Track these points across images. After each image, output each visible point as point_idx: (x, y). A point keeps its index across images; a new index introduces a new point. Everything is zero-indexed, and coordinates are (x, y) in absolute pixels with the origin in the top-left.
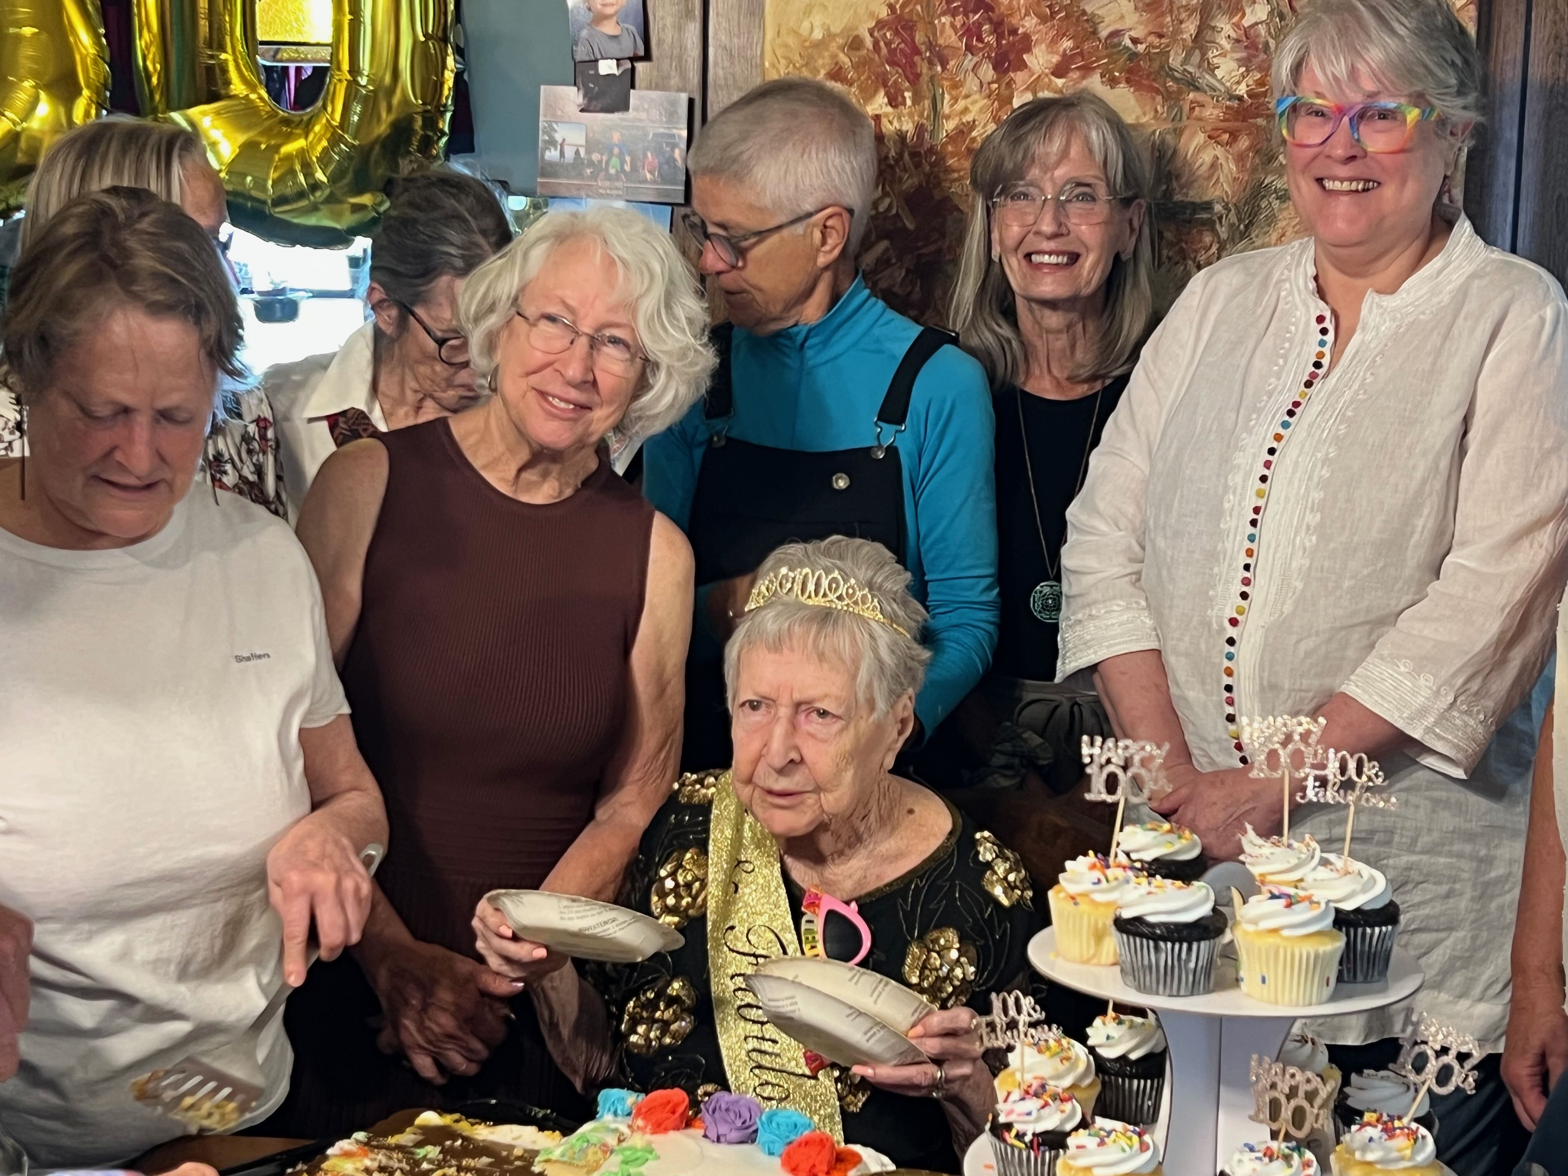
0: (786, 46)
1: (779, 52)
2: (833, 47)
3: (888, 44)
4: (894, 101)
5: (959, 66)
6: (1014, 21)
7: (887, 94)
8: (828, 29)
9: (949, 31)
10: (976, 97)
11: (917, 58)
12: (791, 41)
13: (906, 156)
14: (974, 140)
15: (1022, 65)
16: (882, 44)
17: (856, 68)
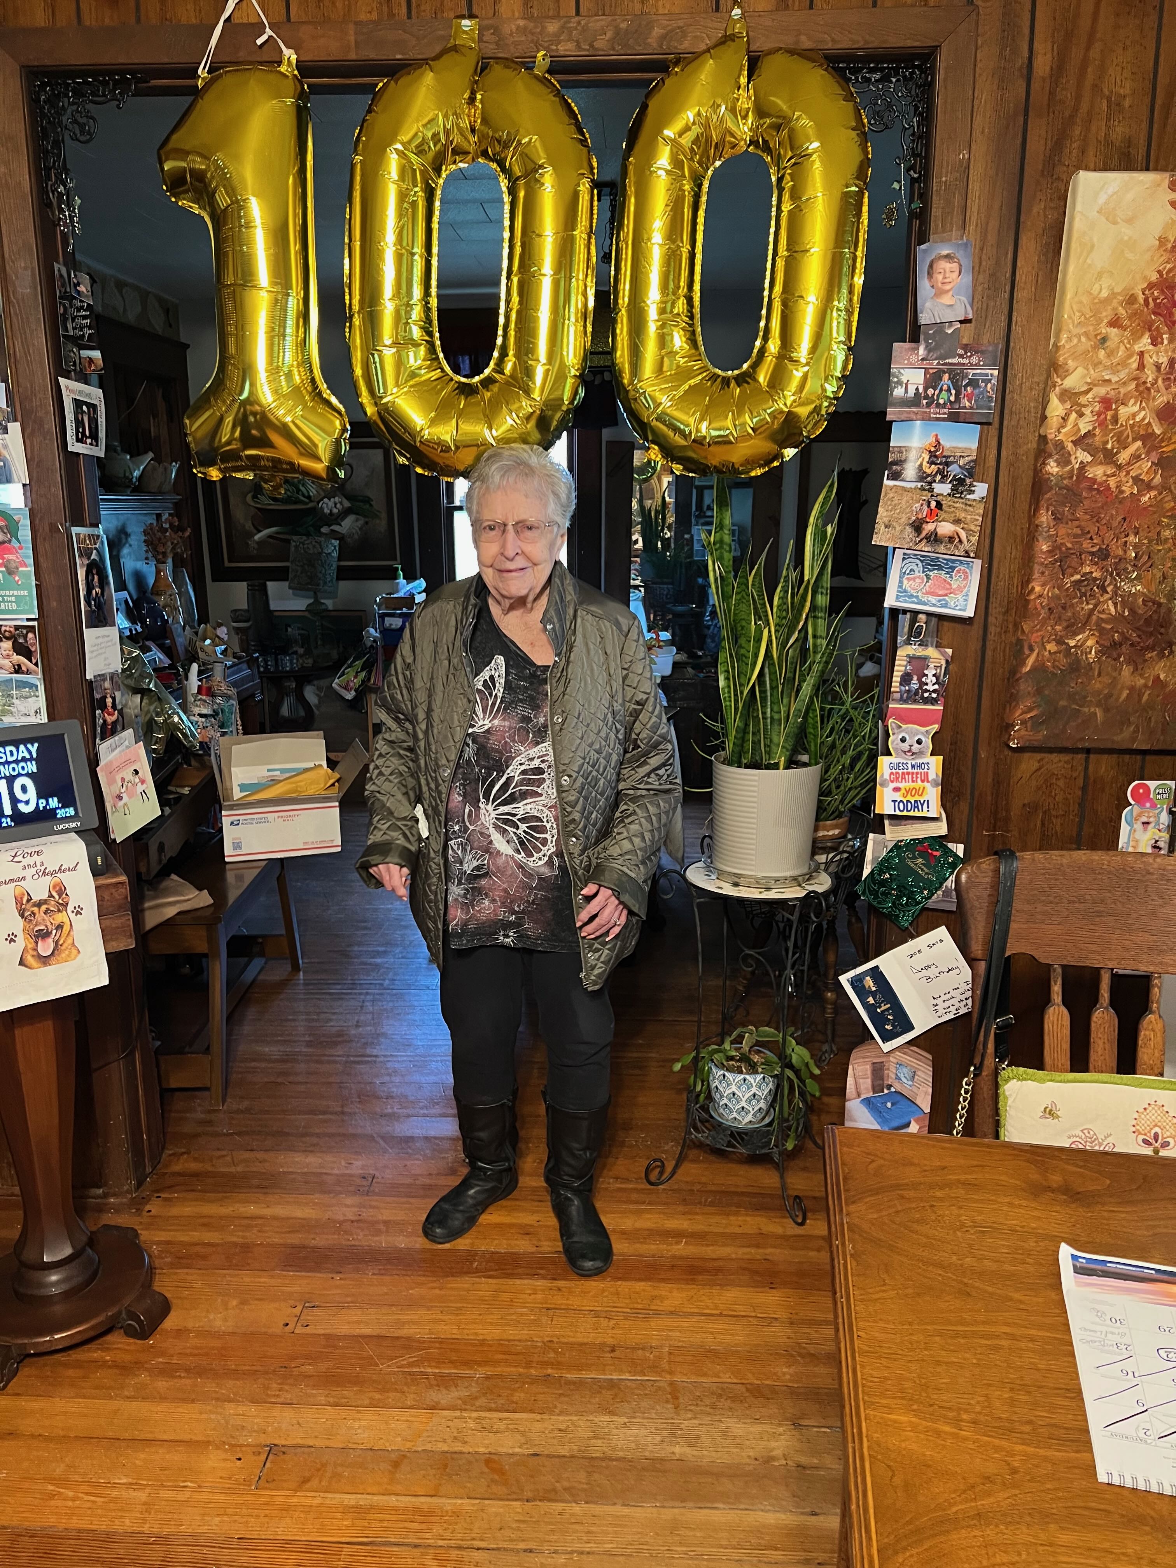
0: (1081, 302)
1: (1075, 307)
2: (1115, 303)
3: (1155, 300)
4: (1155, 342)
7: (1151, 336)
8: (1112, 289)
12: (1085, 299)
16: (1150, 300)
17: (1130, 318)
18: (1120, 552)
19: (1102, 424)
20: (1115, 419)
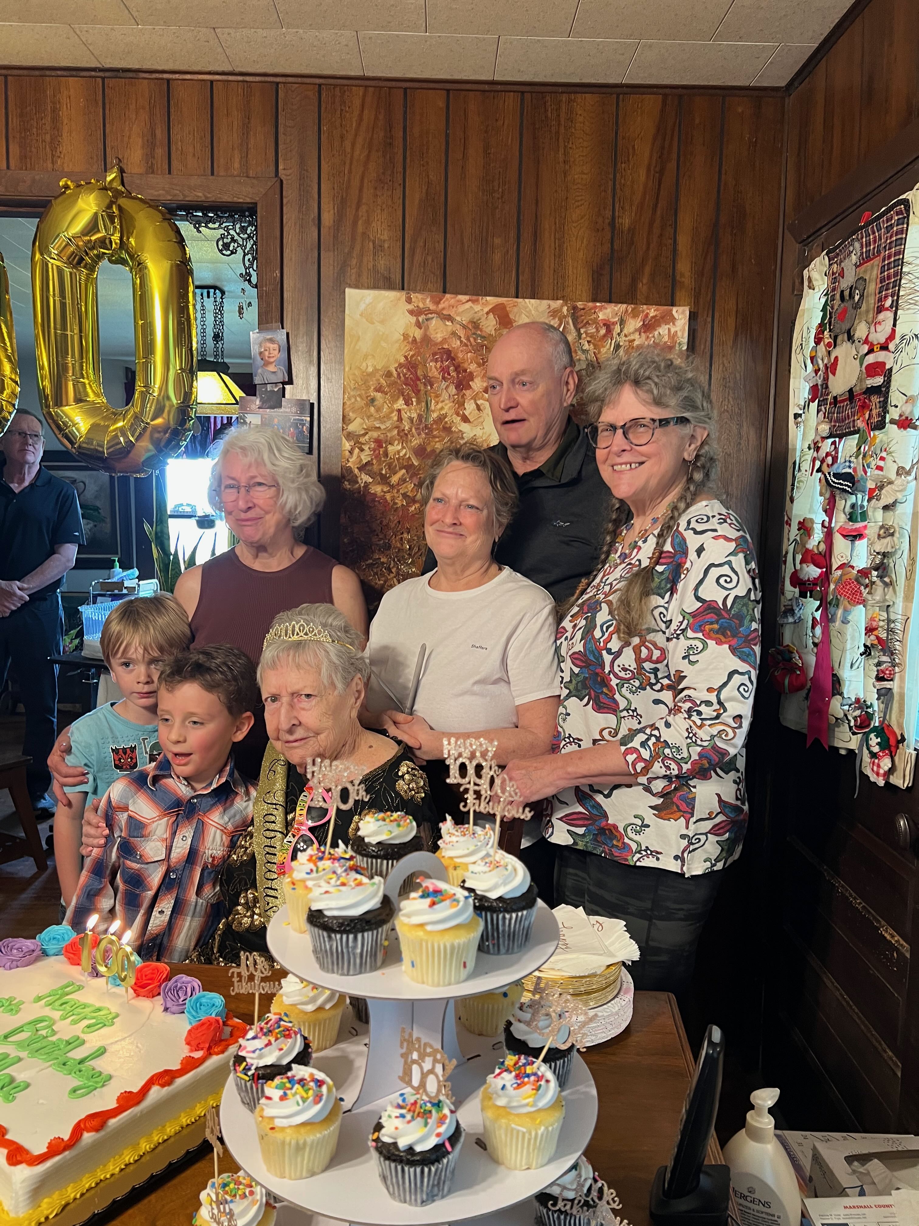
0: (355, 374)
1: (351, 377)
2: (378, 376)
3: (404, 375)
4: (408, 403)
5: (439, 387)
6: (466, 365)
7: (404, 399)
8: (375, 367)
9: (434, 369)
10: (447, 402)
11: (418, 382)
12: (357, 372)
13: (413, 430)
14: (446, 423)
15: (469, 387)
16: (401, 375)
17: (388, 386)
18: (399, 545)
19: (377, 457)
20: (386, 454)
